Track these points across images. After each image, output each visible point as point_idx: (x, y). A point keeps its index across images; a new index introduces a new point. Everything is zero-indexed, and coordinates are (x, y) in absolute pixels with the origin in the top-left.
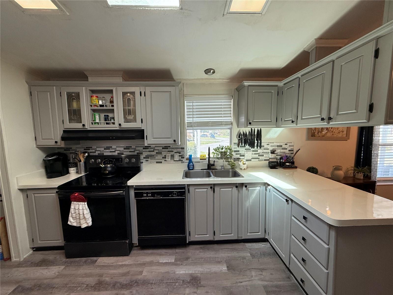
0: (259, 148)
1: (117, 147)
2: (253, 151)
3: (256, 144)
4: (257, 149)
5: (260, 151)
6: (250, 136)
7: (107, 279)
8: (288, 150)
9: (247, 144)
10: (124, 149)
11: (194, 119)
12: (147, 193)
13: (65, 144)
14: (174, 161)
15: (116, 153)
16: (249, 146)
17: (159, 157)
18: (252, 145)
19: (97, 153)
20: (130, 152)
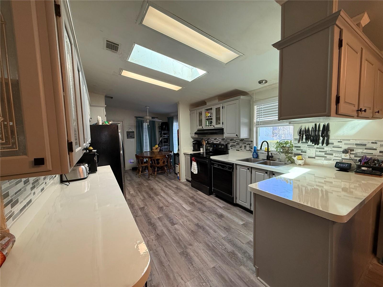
0: (325, 145)
1: (219, 139)
2: (317, 148)
3: (321, 141)
4: (322, 146)
5: (327, 149)
6: (312, 132)
7: (195, 197)
8: (378, 151)
9: (309, 140)
10: (222, 140)
11: (260, 119)
12: (216, 164)
13: (198, 136)
14: (246, 150)
15: (218, 143)
16: (312, 143)
17: (238, 147)
18: (316, 141)
19: (211, 142)
20: (224, 142)
